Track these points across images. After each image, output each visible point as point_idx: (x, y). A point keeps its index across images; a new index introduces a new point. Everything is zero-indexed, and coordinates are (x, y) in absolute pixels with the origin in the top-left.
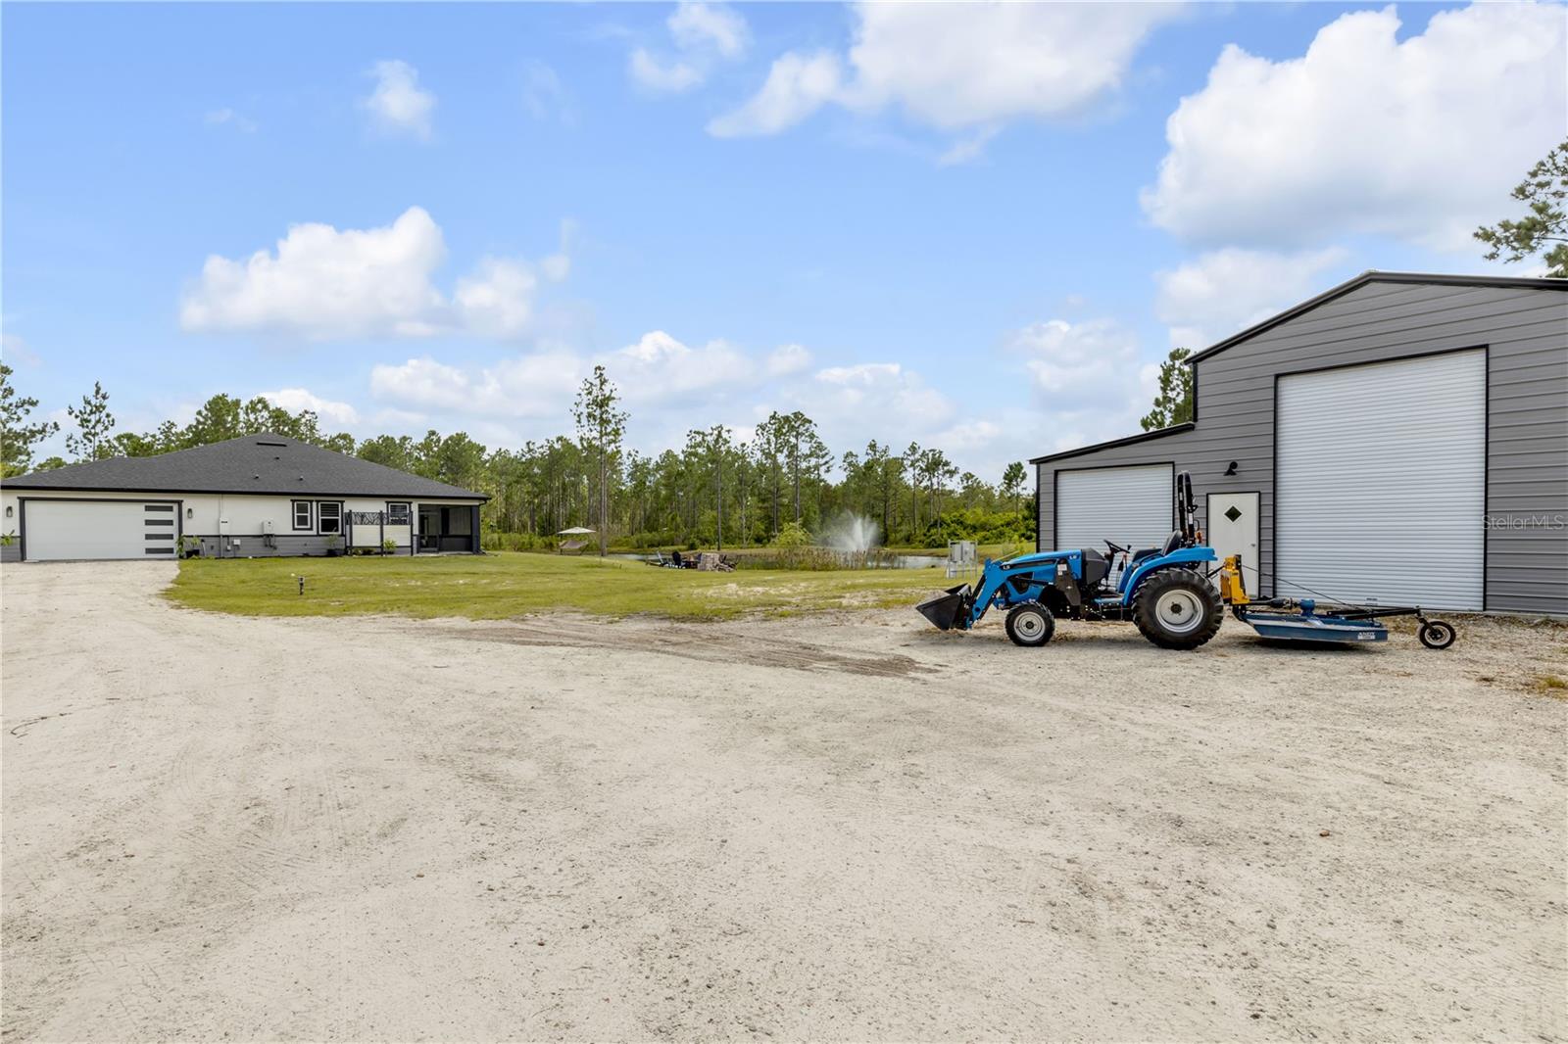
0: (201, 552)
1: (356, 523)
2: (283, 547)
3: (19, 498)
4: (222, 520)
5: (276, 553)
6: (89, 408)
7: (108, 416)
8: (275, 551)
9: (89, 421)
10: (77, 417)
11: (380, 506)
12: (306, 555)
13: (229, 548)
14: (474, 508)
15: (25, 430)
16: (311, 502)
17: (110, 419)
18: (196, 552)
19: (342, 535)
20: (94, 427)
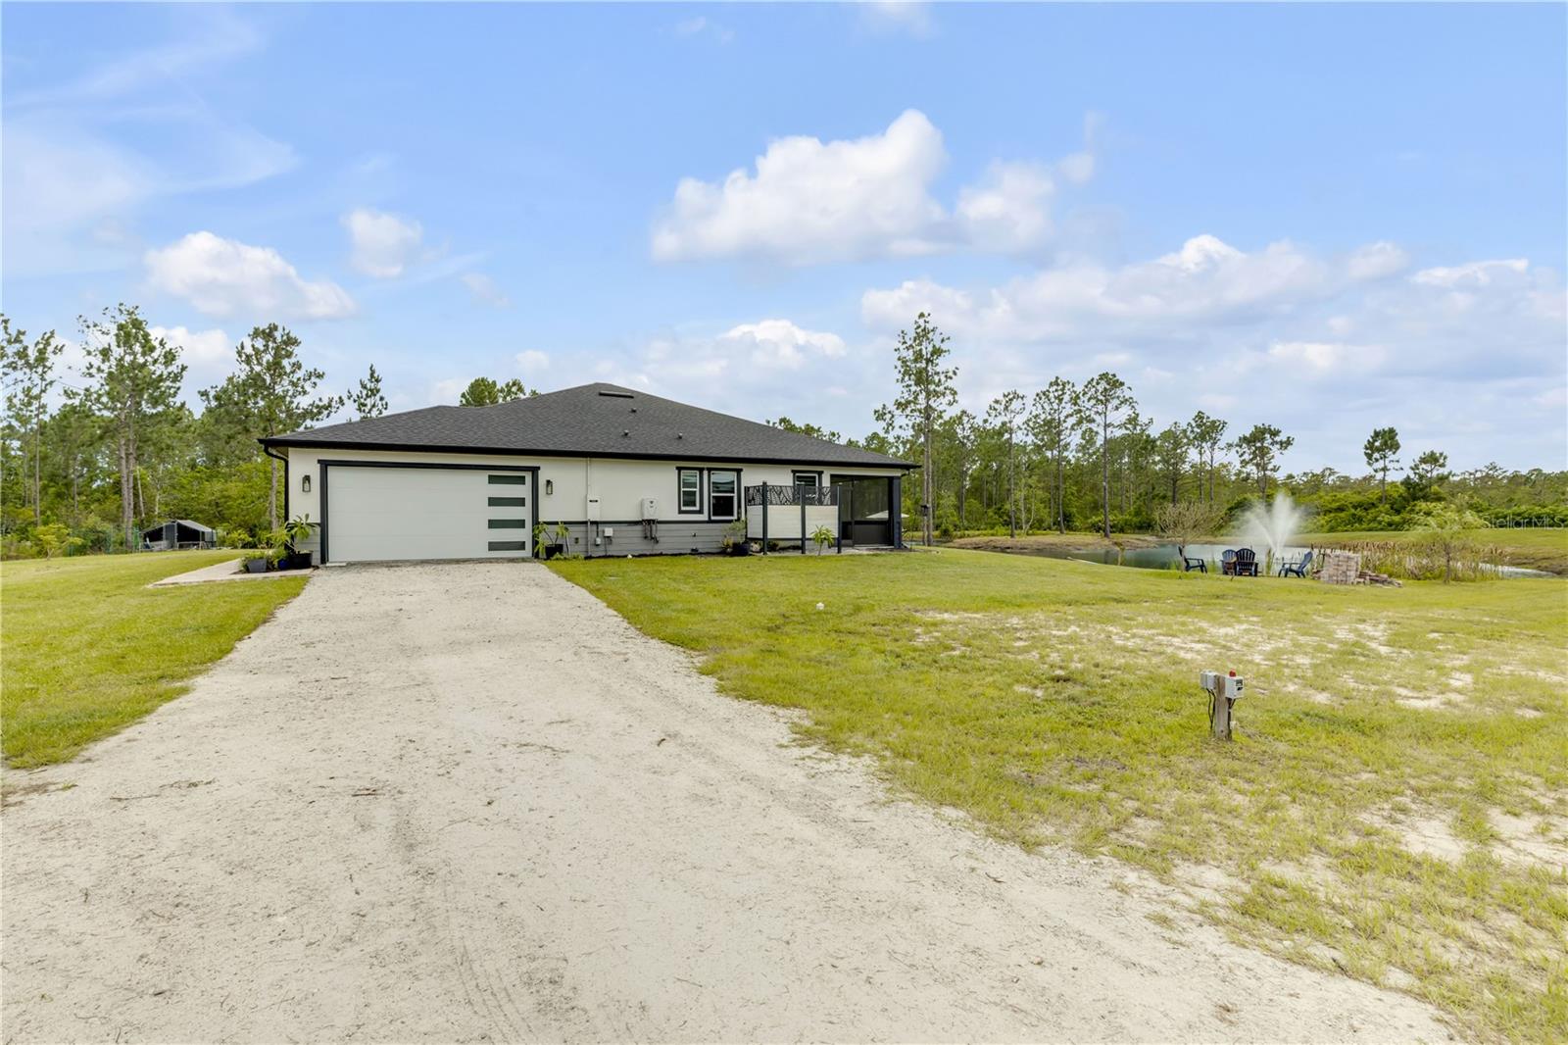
0: (565, 548)
1: (771, 503)
2: (668, 539)
3: (319, 461)
4: (590, 498)
5: (658, 549)
6: (365, 392)
7: (382, 399)
8: (657, 547)
9: (365, 405)
10: (355, 401)
11: (782, 478)
12: (695, 552)
13: (599, 541)
14: (895, 482)
15: (312, 405)
16: (701, 470)
17: (384, 402)
18: (559, 548)
19: (739, 519)
20: (369, 412)
